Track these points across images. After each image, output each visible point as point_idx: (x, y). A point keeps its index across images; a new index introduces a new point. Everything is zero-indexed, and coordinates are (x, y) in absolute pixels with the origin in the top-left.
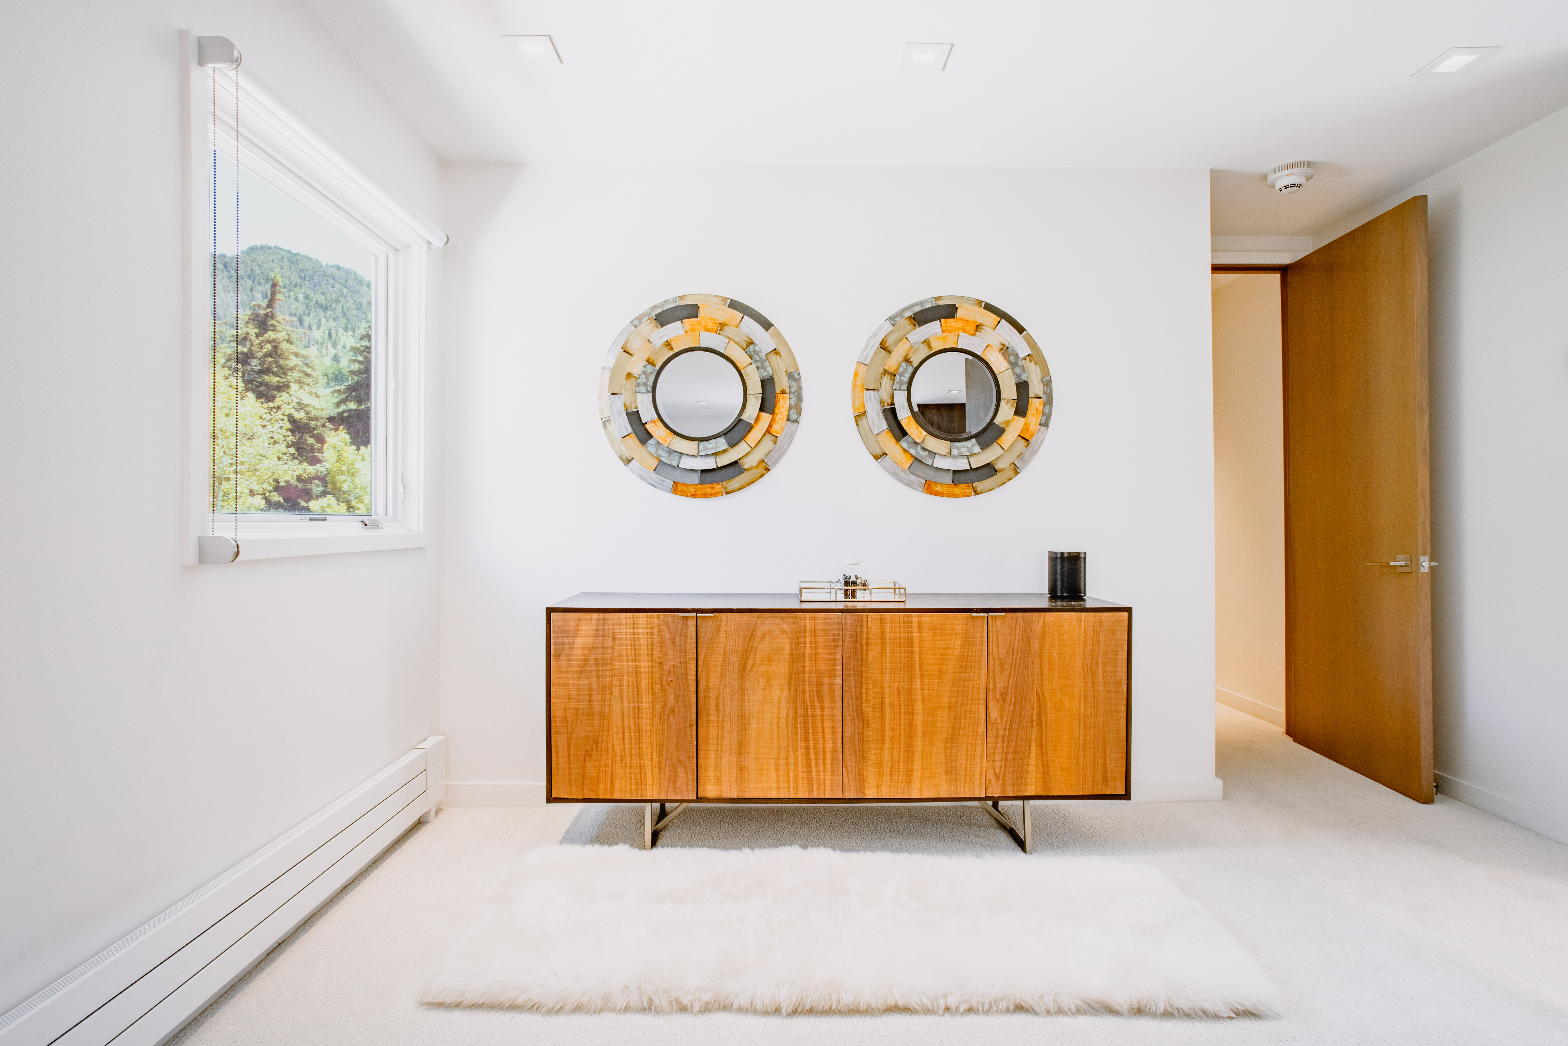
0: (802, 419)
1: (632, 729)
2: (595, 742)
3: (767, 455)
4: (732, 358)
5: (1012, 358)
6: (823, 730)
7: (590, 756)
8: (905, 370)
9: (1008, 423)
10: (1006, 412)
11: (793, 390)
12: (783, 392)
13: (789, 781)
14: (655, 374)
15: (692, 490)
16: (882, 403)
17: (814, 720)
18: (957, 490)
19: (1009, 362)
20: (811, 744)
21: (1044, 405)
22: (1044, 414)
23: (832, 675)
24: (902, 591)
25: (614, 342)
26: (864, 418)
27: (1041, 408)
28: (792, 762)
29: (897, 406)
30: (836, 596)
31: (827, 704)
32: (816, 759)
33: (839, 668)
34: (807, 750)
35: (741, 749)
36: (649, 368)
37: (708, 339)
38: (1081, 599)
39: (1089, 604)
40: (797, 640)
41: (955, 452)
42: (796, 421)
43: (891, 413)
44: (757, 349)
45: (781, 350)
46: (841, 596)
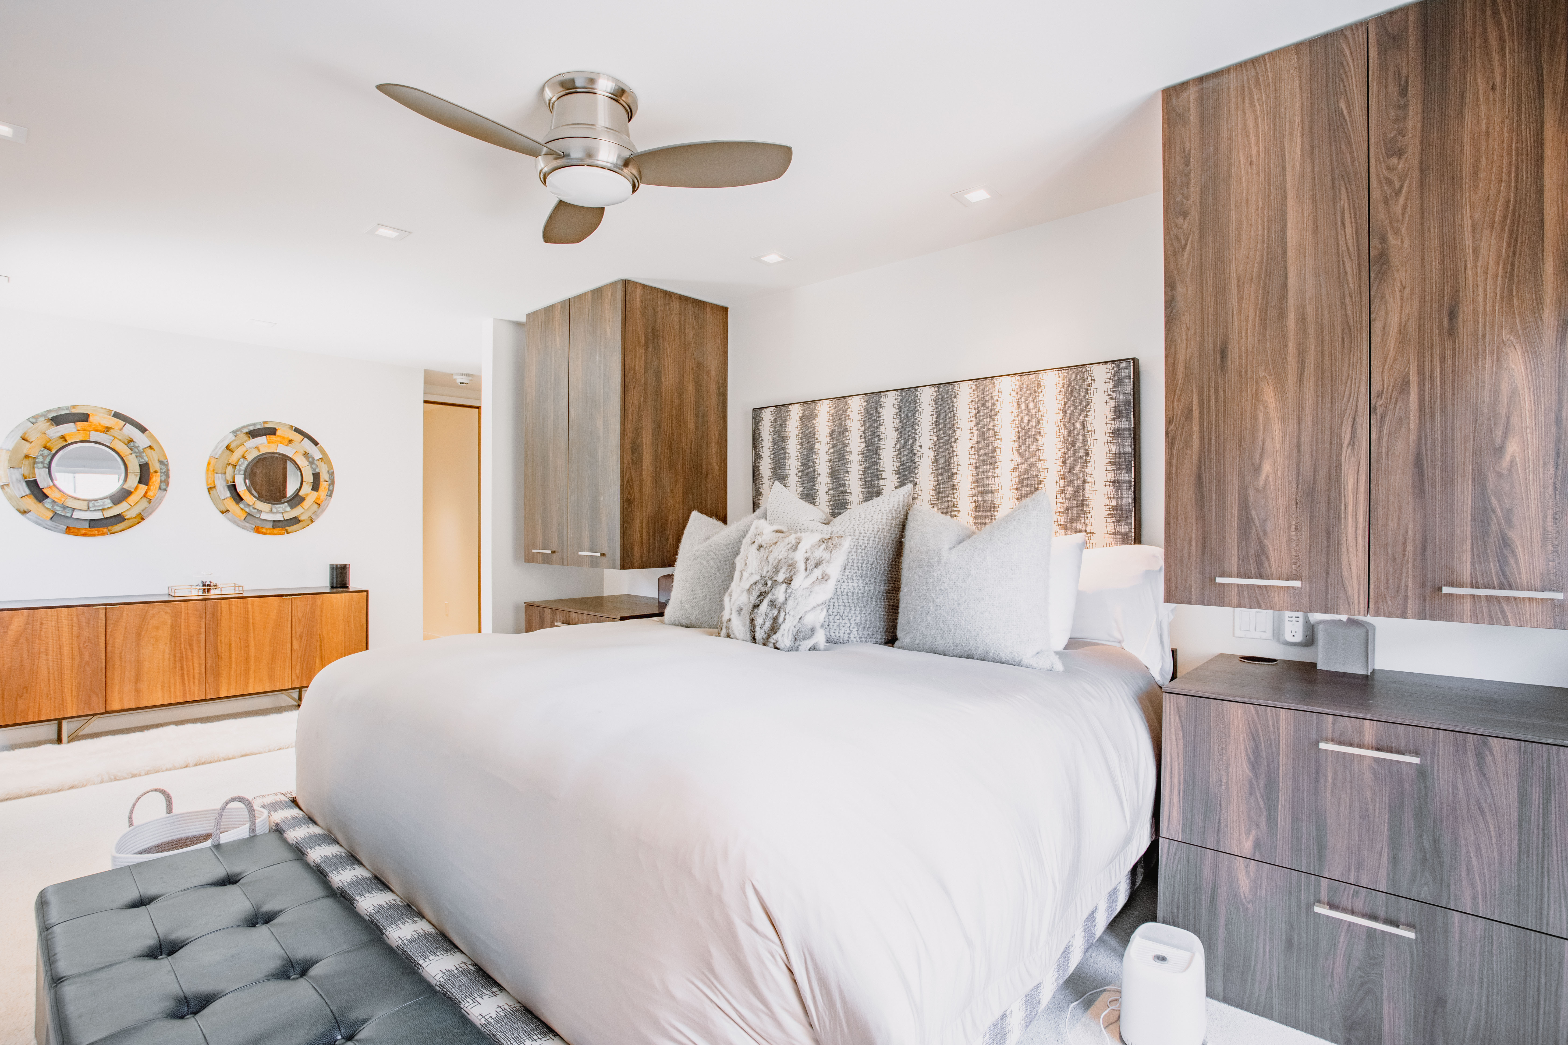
0: (169, 489)
1: (56, 677)
2: (26, 688)
3: (143, 510)
4: (116, 449)
5: (310, 460)
6: (193, 664)
7: (21, 697)
8: (243, 463)
9: (307, 495)
10: (306, 489)
11: (163, 471)
12: (156, 472)
13: (170, 694)
14: (51, 456)
15: (83, 532)
16: (227, 481)
17: (187, 659)
18: (275, 531)
19: (309, 461)
20: (185, 672)
21: (329, 486)
22: (329, 490)
23: (199, 634)
24: (241, 588)
25: (12, 431)
26: (214, 489)
27: (327, 487)
28: (172, 683)
29: (237, 483)
30: (196, 593)
31: (195, 649)
32: (189, 679)
33: (203, 630)
34: (183, 675)
35: (138, 679)
36: (46, 452)
37: (95, 436)
38: (347, 587)
39: (351, 590)
40: (176, 616)
41: (274, 510)
42: (165, 490)
43: (233, 488)
44: (136, 445)
45: (154, 446)
46: (201, 593)
